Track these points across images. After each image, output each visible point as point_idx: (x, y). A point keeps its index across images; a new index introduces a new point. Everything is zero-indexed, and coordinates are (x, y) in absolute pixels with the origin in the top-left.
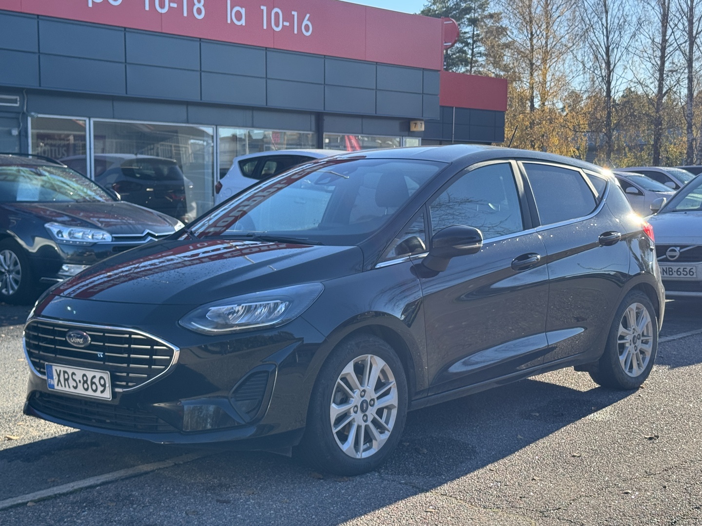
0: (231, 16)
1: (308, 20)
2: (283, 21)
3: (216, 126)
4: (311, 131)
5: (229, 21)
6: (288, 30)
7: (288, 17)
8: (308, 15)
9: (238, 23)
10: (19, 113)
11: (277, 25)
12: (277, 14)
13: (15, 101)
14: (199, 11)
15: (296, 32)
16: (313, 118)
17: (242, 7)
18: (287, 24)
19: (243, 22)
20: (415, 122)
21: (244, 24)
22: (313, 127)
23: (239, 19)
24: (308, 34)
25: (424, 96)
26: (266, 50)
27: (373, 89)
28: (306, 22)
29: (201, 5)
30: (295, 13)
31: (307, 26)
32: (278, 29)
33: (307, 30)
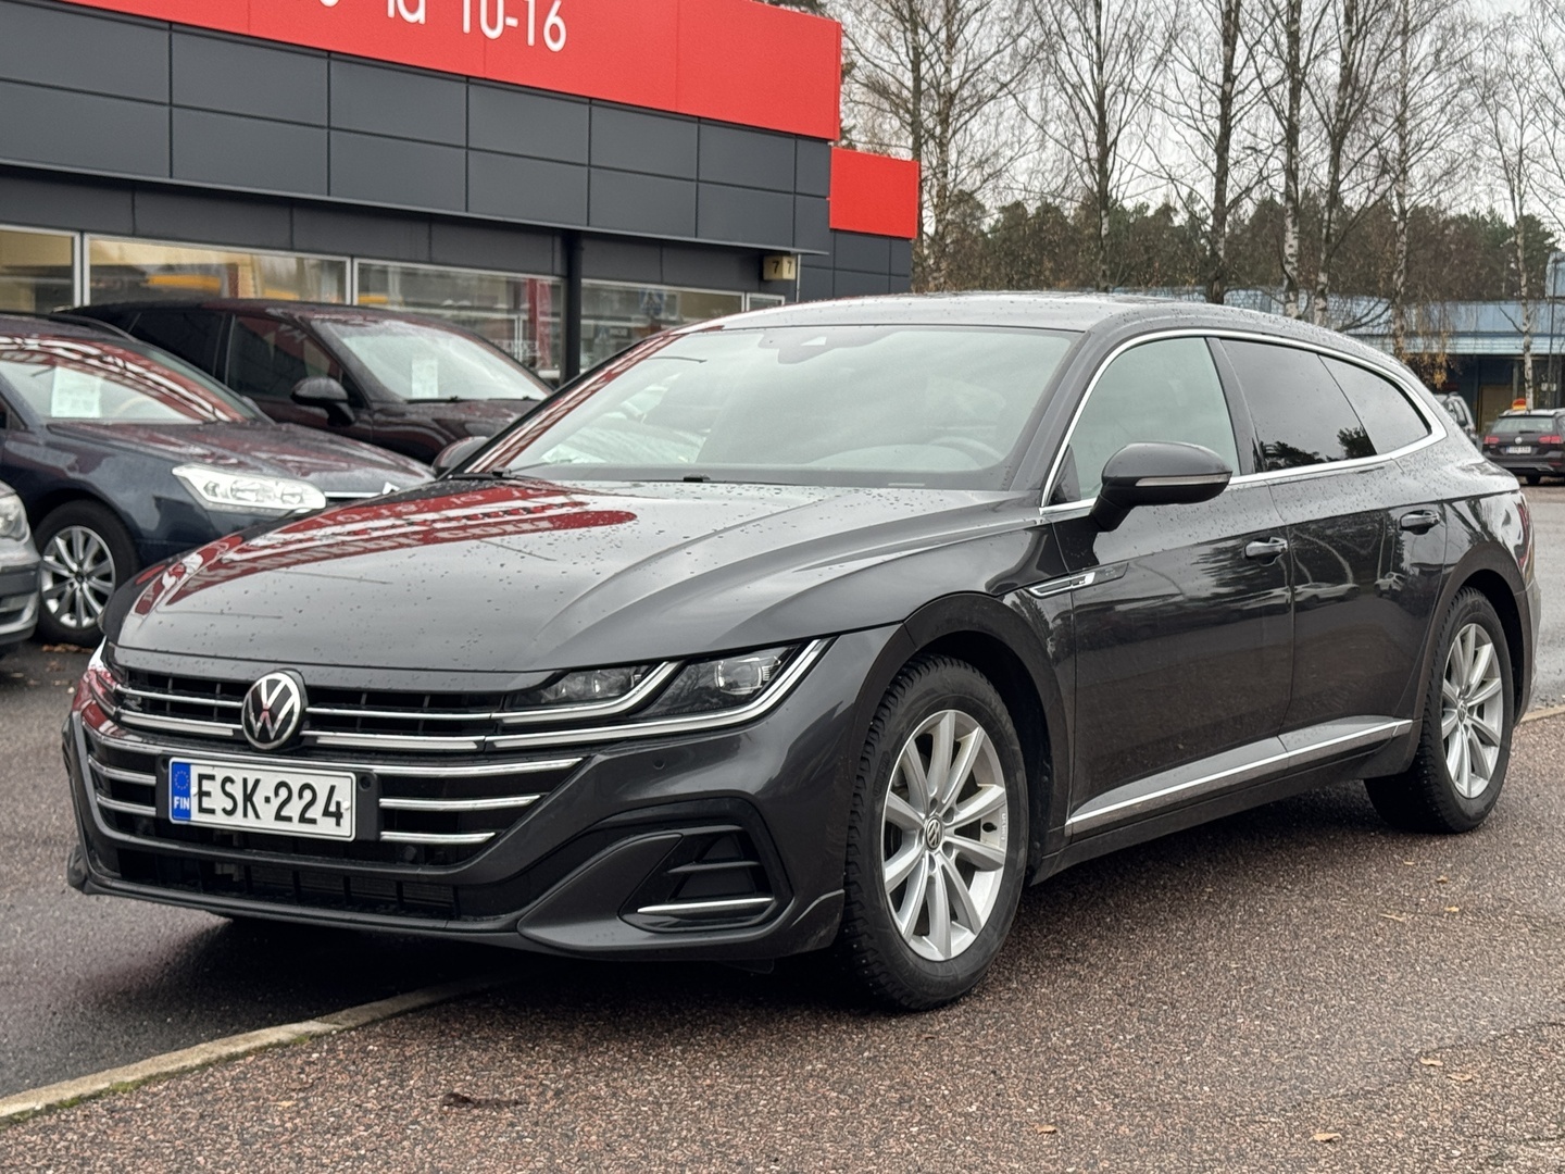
1: (558, 14)
2: (506, 14)
3: (352, 257)
4: (553, 274)
5: (391, 13)
6: (514, 36)
7: (516, 7)
8: (558, 4)
9: (410, 17)
11: (492, 24)
15: (531, 41)
16: (558, 242)
18: (512, 22)
19: (420, 16)
20: (776, 258)
21: (422, 21)
22: (558, 268)
23: (412, 7)
24: (556, 47)
25: (798, 197)
26: (468, 81)
27: (692, 180)
28: (553, 19)
31: (554, 29)
32: (493, 34)
33: (556, 37)
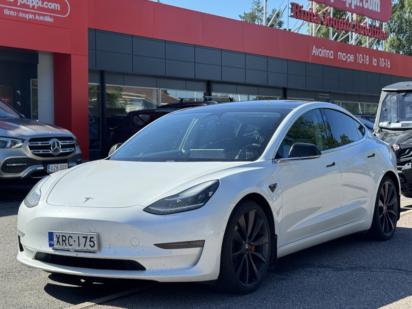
0: (374, 62)
1: (389, 62)
2: (384, 63)
5: (373, 64)
6: (385, 65)
7: (385, 62)
8: (389, 60)
10: (328, 100)
12: (383, 60)
13: (328, 96)
14: (367, 61)
15: (386, 67)
17: (376, 59)
18: (385, 64)
19: (375, 65)
23: (375, 63)
24: (389, 67)
26: (380, 74)
28: (389, 63)
29: (367, 59)
30: (386, 60)
31: (389, 64)
32: (383, 66)
33: (389, 66)
